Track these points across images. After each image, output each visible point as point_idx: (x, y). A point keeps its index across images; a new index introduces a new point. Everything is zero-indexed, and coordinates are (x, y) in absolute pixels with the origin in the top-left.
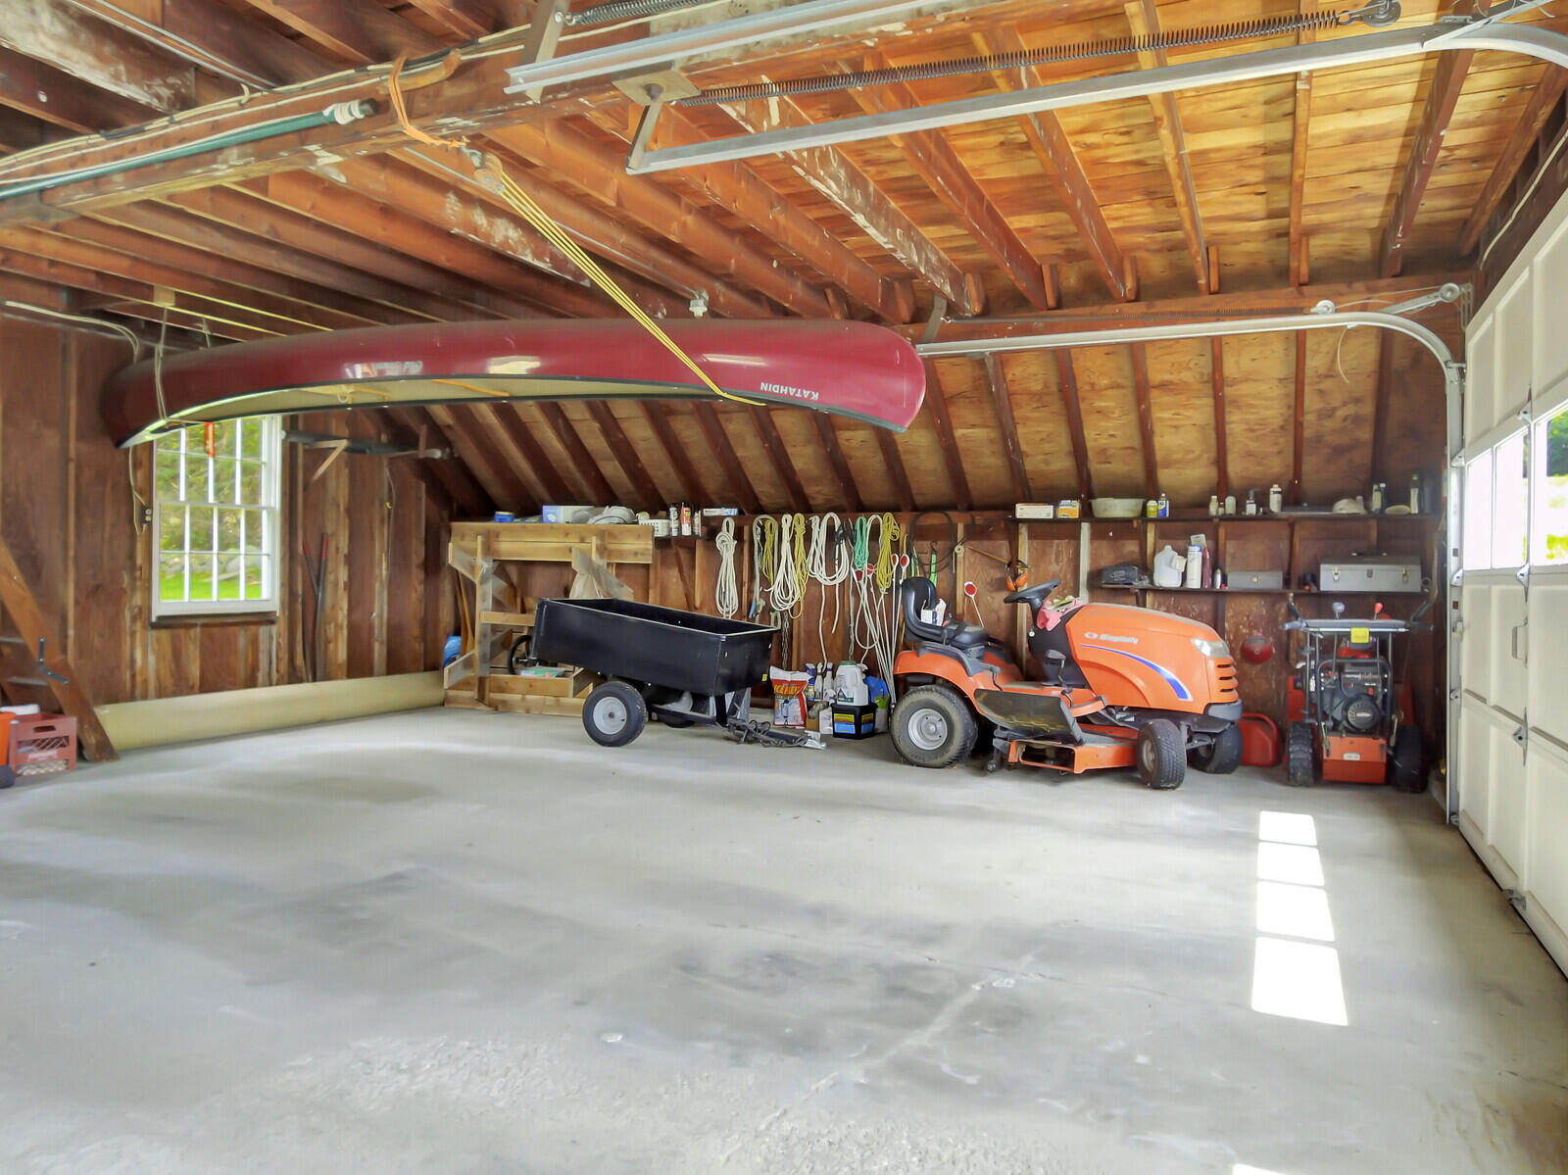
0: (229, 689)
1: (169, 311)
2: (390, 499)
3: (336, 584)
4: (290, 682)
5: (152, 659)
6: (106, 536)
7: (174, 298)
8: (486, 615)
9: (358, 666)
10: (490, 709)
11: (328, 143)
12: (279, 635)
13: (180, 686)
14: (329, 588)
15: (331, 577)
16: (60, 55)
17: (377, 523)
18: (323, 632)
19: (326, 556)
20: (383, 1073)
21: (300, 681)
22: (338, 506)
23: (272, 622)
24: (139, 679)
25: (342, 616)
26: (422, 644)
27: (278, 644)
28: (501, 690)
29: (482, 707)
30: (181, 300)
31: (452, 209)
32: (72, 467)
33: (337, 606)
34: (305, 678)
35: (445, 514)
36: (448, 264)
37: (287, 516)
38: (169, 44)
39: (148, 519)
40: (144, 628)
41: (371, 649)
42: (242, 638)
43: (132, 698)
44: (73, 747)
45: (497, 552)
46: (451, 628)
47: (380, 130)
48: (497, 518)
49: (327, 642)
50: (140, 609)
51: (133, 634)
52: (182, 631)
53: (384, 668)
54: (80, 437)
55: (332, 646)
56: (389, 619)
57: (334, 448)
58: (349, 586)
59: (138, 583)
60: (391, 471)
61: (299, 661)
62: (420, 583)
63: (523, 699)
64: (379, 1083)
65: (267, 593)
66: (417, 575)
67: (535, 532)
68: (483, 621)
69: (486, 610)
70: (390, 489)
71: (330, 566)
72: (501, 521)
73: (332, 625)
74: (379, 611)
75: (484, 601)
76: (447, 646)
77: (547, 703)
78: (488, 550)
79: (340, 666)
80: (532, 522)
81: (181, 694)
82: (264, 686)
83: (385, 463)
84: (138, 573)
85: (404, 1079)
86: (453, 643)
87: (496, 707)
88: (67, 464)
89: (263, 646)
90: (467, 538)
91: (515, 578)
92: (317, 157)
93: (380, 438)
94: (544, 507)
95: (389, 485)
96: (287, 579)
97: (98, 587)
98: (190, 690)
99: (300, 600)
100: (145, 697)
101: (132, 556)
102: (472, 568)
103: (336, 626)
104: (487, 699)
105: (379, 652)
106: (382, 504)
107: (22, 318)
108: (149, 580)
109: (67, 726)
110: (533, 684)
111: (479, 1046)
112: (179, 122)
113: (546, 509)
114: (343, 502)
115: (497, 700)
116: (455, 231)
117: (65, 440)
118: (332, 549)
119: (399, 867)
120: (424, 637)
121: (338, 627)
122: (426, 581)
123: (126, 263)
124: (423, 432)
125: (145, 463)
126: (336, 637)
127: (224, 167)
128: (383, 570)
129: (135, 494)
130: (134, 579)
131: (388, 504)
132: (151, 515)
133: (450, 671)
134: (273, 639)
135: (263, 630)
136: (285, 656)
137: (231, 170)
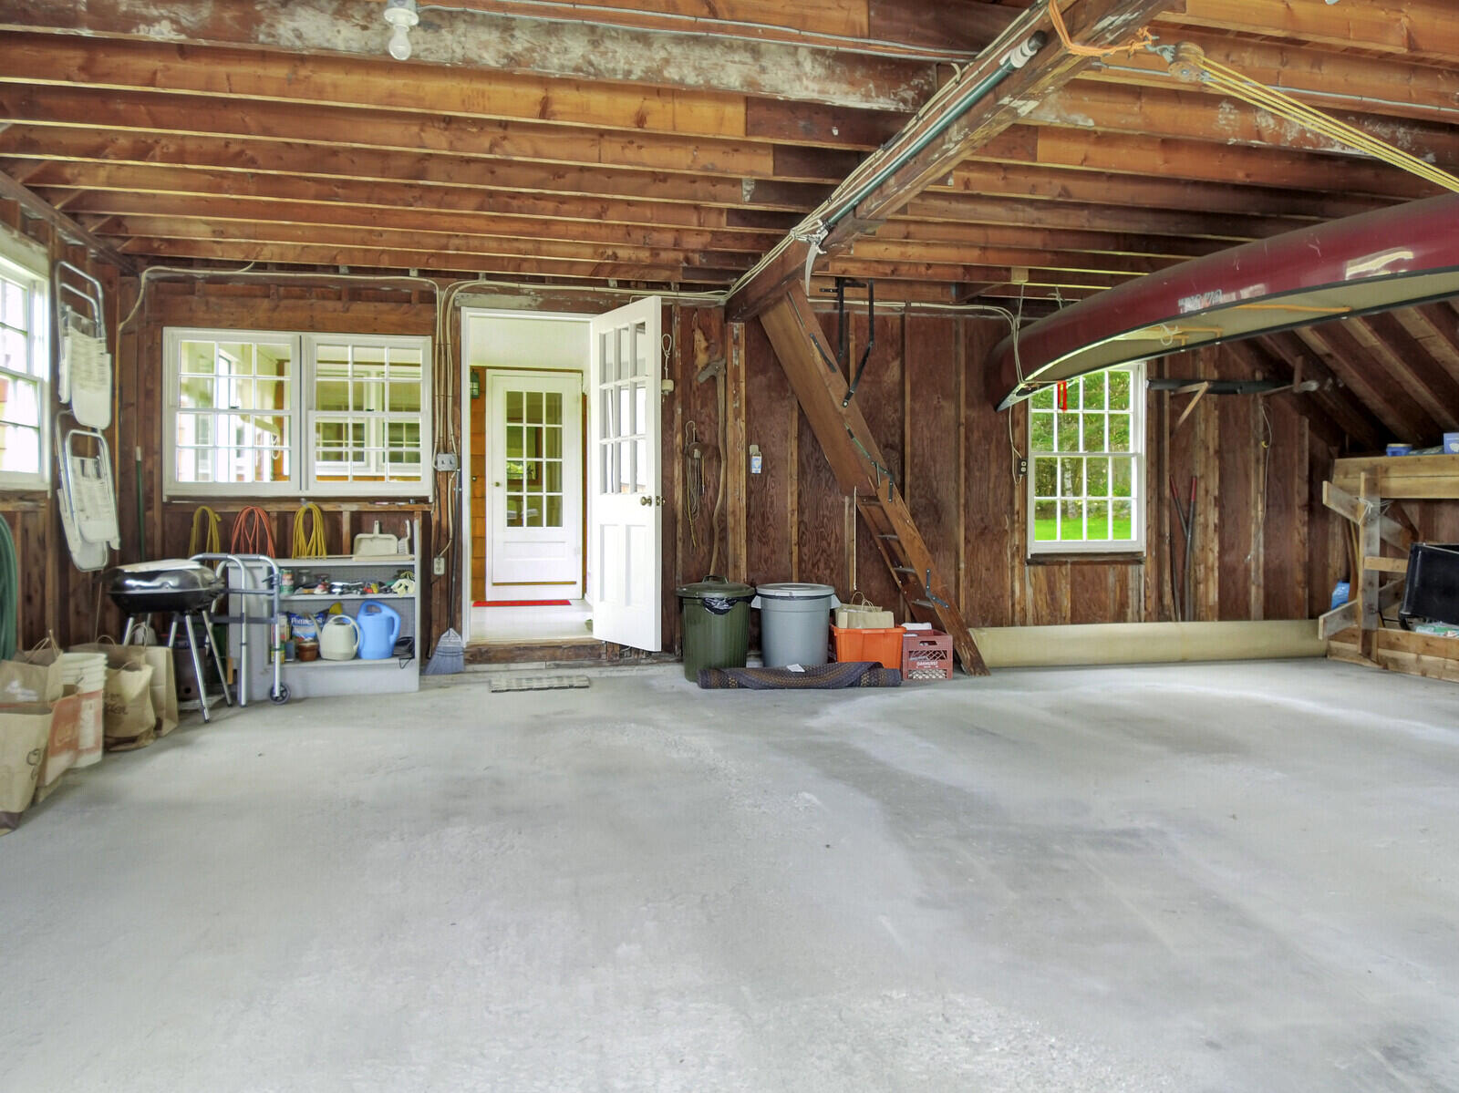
0: (1100, 623)
1: (1026, 287)
2: (1267, 439)
3: (1206, 526)
4: (1159, 620)
5: (1029, 591)
6: (991, 486)
7: (1027, 274)
8: (1370, 561)
9: (1232, 608)
10: (1376, 666)
11: (1015, 91)
12: (1146, 575)
13: (1053, 617)
14: (1198, 530)
15: (1201, 519)
16: (821, 92)
17: (1253, 464)
18: (1192, 573)
19: (1195, 499)
20: (952, 1038)
21: (1168, 619)
22: (1208, 448)
23: (1140, 562)
24: (1018, 608)
25: (1213, 558)
26: (1307, 591)
27: (1146, 582)
28: (1392, 646)
29: (1368, 664)
30: (1033, 275)
31: (1226, 119)
32: (962, 430)
33: (1208, 549)
34: (1173, 616)
35: (1334, 450)
36: (1248, 180)
37: (1154, 460)
38: (876, 50)
39: (1023, 470)
40: (1021, 563)
41: (1247, 592)
42: (1111, 576)
43: (1013, 624)
44: (950, 659)
45: (1386, 490)
46: (1343, 574)
47: (1051, 59)
48: (1388, 450)
49: (1197, 583)
50: (1018, 548)
51: (1013, 569)
52: (1056, 568)
53: (1261, 612)
54: (969, 405)
55: (1202, 587)
56: (1266, 563)
57: (1197, 392)
58: (1220, 528)
59: (1016, 525)
60: (1267, 410)
61: (1168, 600)
62: (1303, 525)
63: (1418, 660)
64: (939, 1046)
65: (1135, 536)
66: (1300, 516)
67: (1433, 465)
68: (1366, 567)
69: (1372, 554)
70: (1266, 428)
71: (1200, 508)
72: (1394, 454)
73: (1202, 567)
74: (1255, 554)
75: (1368, 545)
76: (1335, 593)
77: (1449, 667)
78: (1373, 487)
79: (1211, 608)
80: (1430, 453)
81: (1055, 623)
82: (1133, 621)
83: (1261, 401)
84: (1016, 517)
85: (965, 1051)
86: (1341, 590)
87: (1385, 666)
88: (959, 427)
89: (1132, 584)
90: (1350, 476)
91: (1416, 520)
92: (1016, 109)
93: (1254, 376)
94: (1446, 435)
95: (1265, 423)
96: (1153, 522)
97: (986, 528)
98: (1063, 622)
99: (1167, 541)
100: (1024, 624)
101: (1011, 503)
102: (1354, 509)
103: (1206, 568)
104: (1374, 653)
105: (1256, 595)
106: (1257, 444)
107: (924, 315)
108: (1025, 523)
109: (945, 642)
110: (1431, 643)
111: (1061, 1050)
112: (923, 117)
113: (1447, 437)
114: (1213, 445)
115: (1387, 658)
116: (1232, 141)
117: (958, 407)
118: (1201, 492)
119: (1139, 823)
120: (1309, 582)
121: (1209, 569)
122: (1310, 523)
123: (976, 253)
124: (1298, 364)
125: (1022, 422)
126: (1207, 580)
127: (952, 145)
128: (1259, 511)
129: (1014, 449)
130: (1013, 522)
131: (1263, 443)
132: (1026, 467)
133: (1325, 621)
134: (1140, 578)
135: (1131, 569)
136: (1154, 596)
137: (958, 146)
